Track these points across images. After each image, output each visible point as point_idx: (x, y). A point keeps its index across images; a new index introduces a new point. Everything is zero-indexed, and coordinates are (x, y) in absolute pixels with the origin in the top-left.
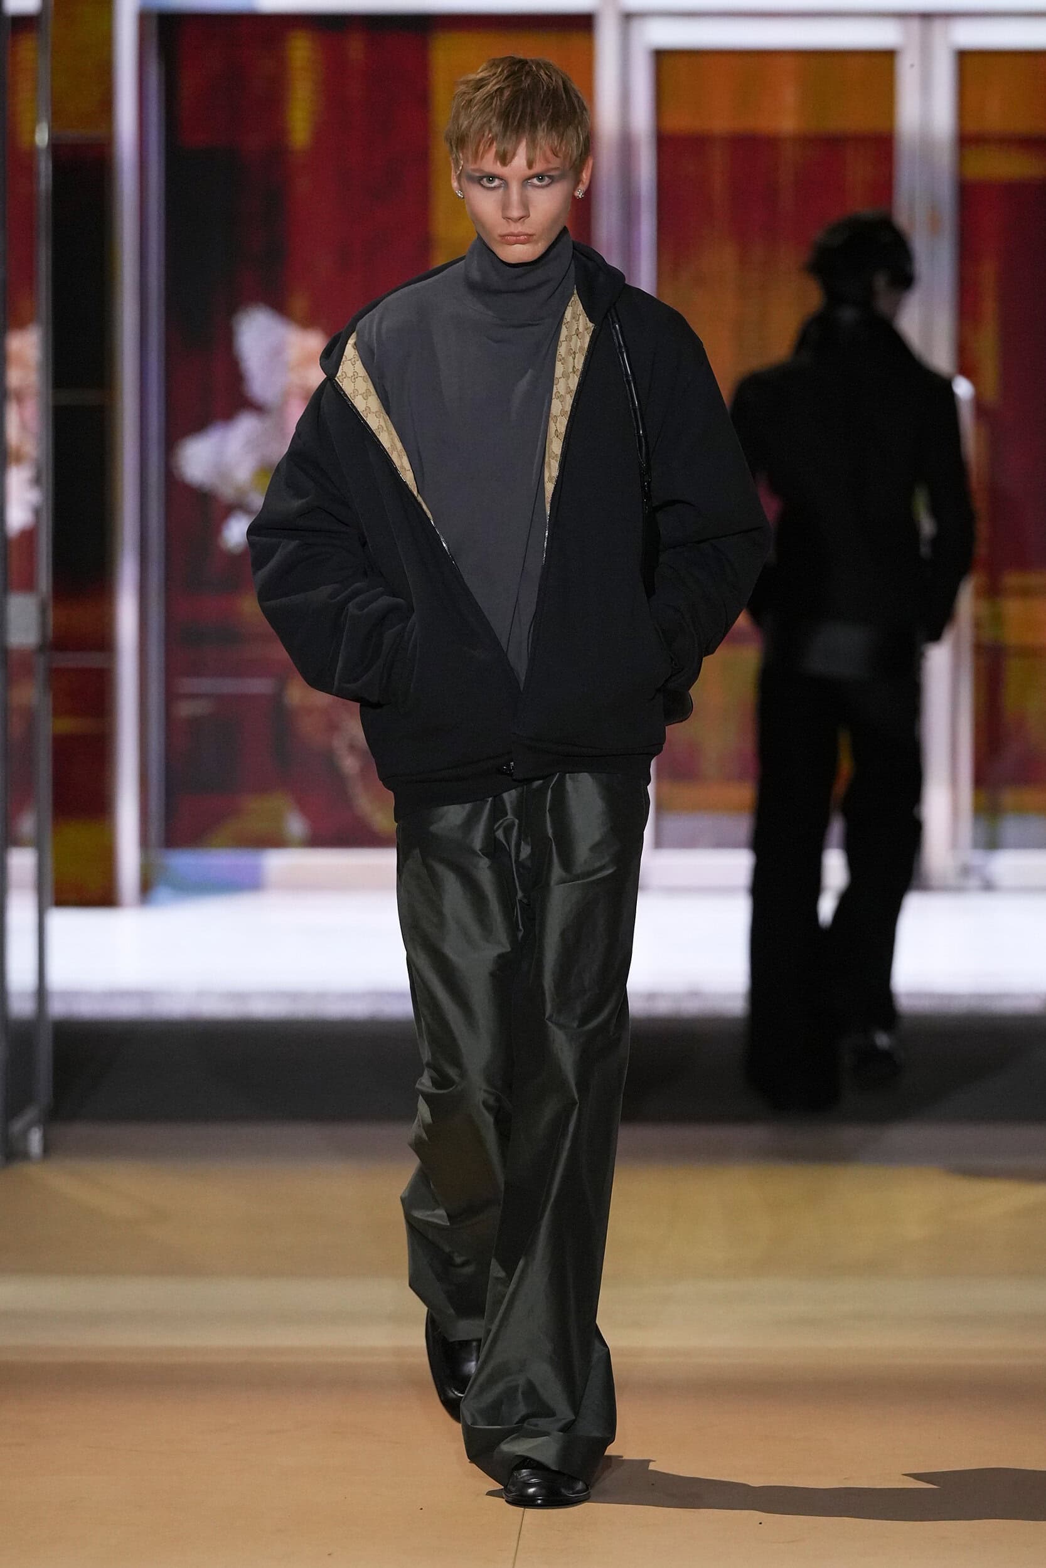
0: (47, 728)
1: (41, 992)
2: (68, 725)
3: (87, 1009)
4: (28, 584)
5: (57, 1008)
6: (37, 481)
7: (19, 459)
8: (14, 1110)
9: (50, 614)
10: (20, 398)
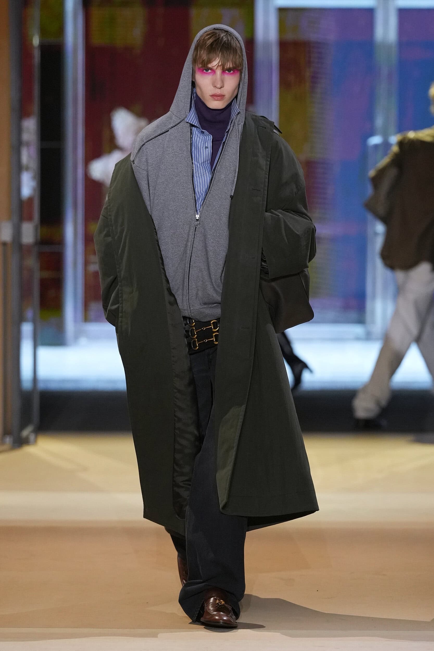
0: (37, 276)
1: (35, 379)
2: (47, 274)
3: (53, 386)
4: (30, 219)
5: (41, 386)
6: (34, 178)
7: (27, 169)
8: (23, 426)
9: (39, 231)
10: (28, 144)
